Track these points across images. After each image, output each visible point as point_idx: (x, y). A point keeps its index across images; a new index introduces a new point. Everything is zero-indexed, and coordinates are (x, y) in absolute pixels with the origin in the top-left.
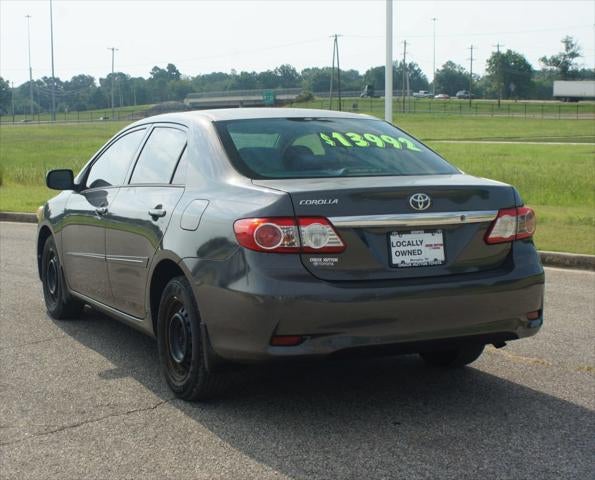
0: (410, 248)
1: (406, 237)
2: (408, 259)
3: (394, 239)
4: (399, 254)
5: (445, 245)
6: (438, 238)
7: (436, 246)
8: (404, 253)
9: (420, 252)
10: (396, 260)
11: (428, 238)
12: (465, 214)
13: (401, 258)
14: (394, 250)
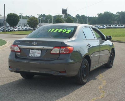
0: (33, 53)
1: (33, 51)
2: (32, 55)
3: (31, 51)
4: (31, 54)
5: (41, 53)
6: (40, 52)
7: (39, 53)
8: (32, 54)
9: (35, 54)
10: (30, 55)
11: (38, 51)
12: (44, 47)
13: (31, 55)
14: (30, 53)
